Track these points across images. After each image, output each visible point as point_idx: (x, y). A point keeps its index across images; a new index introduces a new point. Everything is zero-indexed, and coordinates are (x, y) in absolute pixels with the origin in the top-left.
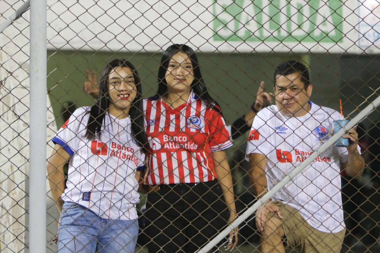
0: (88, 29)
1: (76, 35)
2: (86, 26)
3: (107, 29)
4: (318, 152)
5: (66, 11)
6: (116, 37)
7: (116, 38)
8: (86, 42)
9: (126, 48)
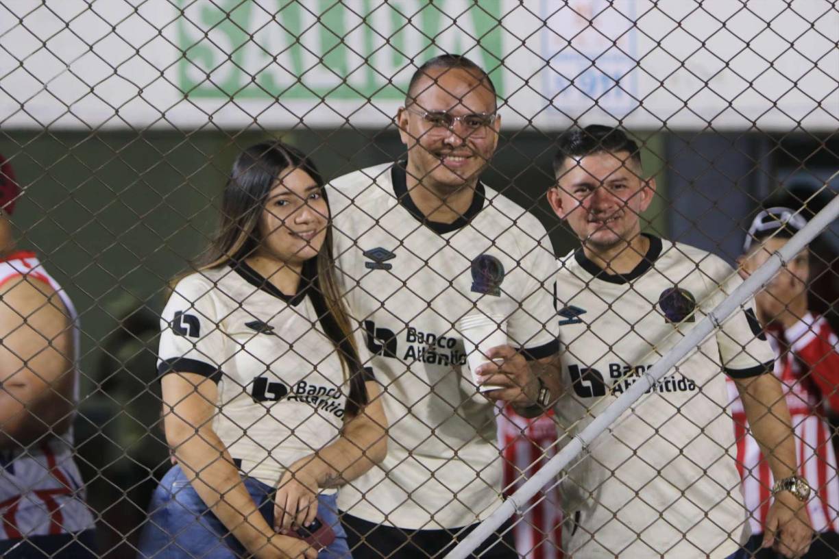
0: (71, 71)
1: (42, 86)
2: (65, 64)
3: (118, 73)
4: (650, 377)
5: (15, 27)
6: (141, 91)
7: (142, 95)
8: (69, 105)
9: (166, 120)
